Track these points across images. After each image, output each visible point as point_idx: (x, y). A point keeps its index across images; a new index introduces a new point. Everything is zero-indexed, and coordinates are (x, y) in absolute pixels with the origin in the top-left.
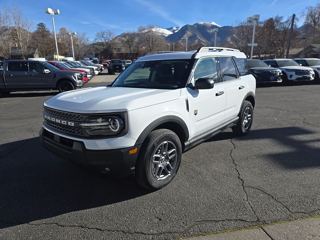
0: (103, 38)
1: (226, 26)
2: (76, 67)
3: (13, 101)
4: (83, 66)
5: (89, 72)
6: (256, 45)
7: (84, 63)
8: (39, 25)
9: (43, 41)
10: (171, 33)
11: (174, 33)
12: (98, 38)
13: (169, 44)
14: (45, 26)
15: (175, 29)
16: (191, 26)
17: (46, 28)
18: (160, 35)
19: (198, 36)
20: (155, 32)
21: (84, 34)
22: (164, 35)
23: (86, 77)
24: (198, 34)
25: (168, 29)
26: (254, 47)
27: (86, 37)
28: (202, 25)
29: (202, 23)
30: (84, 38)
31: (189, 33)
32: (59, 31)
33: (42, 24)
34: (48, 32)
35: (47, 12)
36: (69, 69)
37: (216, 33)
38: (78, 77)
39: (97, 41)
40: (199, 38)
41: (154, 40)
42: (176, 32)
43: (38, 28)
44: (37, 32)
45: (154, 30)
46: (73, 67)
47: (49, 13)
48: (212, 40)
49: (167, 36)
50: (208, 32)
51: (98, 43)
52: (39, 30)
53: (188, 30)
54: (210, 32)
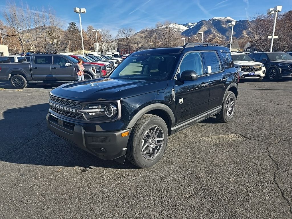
0: (124, 34)
1: (242, 20)
2: (97, 61)
3: (37, 92)
4: (104, 60)
5: (108, 65)
6: (277, 37)
7: (105, 57)
8: (70, 24)
9: (73, 38)
10: (187, 28)
11: (190, 29)
12: (119, 34)
13: (185, 39)
14: (75, 25)
15: (191, 25)
16: (206, 21)
18: (176, 30)
19: (212, 31)
20: (172, 28)
21: (108, 31)
22: (180, 30)
23: (105, 69)
24: (213, 29)
25: (184, 25)
26: (274, 39)
27: (110, 33)
28: (217, 20)
29: (217, 18)
30: (107, 34)
31: (204, 28)
32: (87, 29)
33: (73, 23)
34: (78, 30)
35: (76, 11)
36: (90, 62)
37: (233, 26)
38: (96, 70)
39: (118, 37)
40: (214, 33)
41: (171, 35)
42: (191, 27)
43: (70, 27)
44: (69, 31)
45: (171, 26)
46: (95, 61)
47: (77, 12)
48: (227, 34)
49: (182, 31)
50: (223, 26)
51: (120, 39)
52: (70, 29)
53: (203, 25)
54: (225, 27)
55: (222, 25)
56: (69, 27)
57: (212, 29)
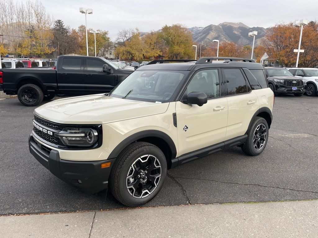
0: (125, 38)
1: (256, 27)
6: (303, 51)
8: (56, 22)
11: (197, 34)
12: (120, 38)
13: (196, 46)
14: (63, 23)
16: (216, 26)
17: (63, 25)
19: (223, 38)
24: (224, 35)
27: (107, 36)
28: (228, 25)
31: (213, 34)
33: (59, 21)
34: (65, 29)
37: (255, 36)
39: (119, 41)
40: (225, 40)
43: (56, 25)
44: (54, 30)
51: (120, 43)
52: (56, 27)
53: (212, 30)
54: (237, 33)
55: (234, 32)
56: (54, 26)
57: (222, 35)
